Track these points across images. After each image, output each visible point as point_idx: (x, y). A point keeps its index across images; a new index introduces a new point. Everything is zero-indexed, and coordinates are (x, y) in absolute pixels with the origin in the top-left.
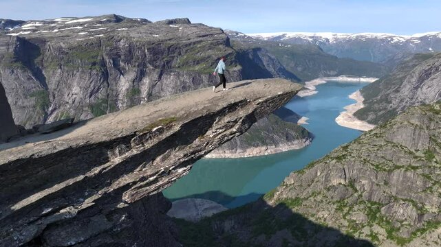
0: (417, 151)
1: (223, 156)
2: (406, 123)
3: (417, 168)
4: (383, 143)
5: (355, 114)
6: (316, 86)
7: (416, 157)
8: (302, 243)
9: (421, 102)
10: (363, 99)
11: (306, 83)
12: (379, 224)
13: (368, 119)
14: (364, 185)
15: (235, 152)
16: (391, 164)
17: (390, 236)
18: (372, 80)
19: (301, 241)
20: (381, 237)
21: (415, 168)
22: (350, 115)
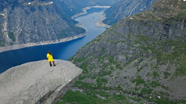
0: (125, 35)
1: (50, 43)
2: (121, 24)
3: (126, 41)
4: (113, 33)
5: (103, 22)
6: (87, 10)
7: (125, 37)
8: (86, 75)
9: (126, 15)
10: (105, 15)
11: (83, 9)
12: (113, 64)
13: (108, 23)
14: (107, 50)
15: (55, 41)
16: (117, 41)
17: (117, 68)
18: (109, 7)
19: (86, 74)
20: (114, 68)
21: (125, 42)
22: (101, 22)
